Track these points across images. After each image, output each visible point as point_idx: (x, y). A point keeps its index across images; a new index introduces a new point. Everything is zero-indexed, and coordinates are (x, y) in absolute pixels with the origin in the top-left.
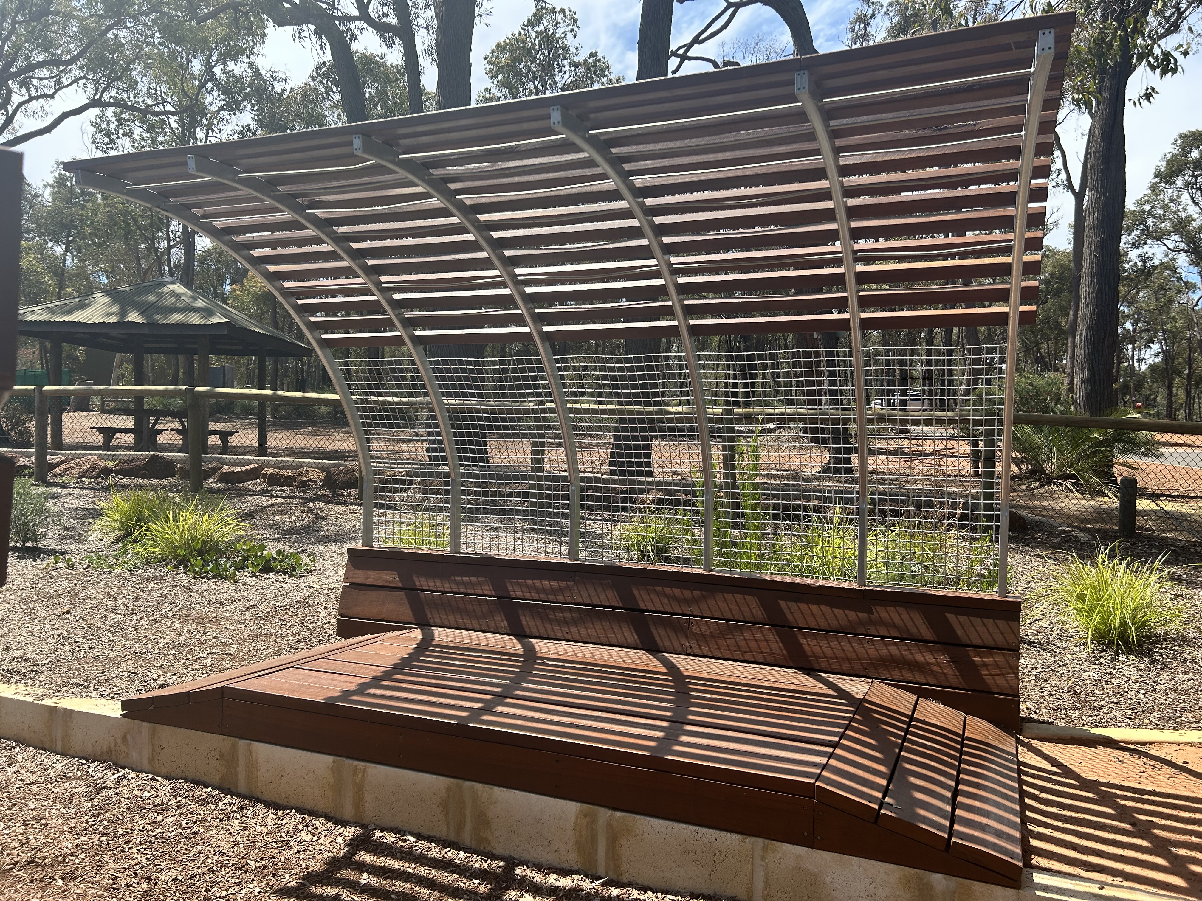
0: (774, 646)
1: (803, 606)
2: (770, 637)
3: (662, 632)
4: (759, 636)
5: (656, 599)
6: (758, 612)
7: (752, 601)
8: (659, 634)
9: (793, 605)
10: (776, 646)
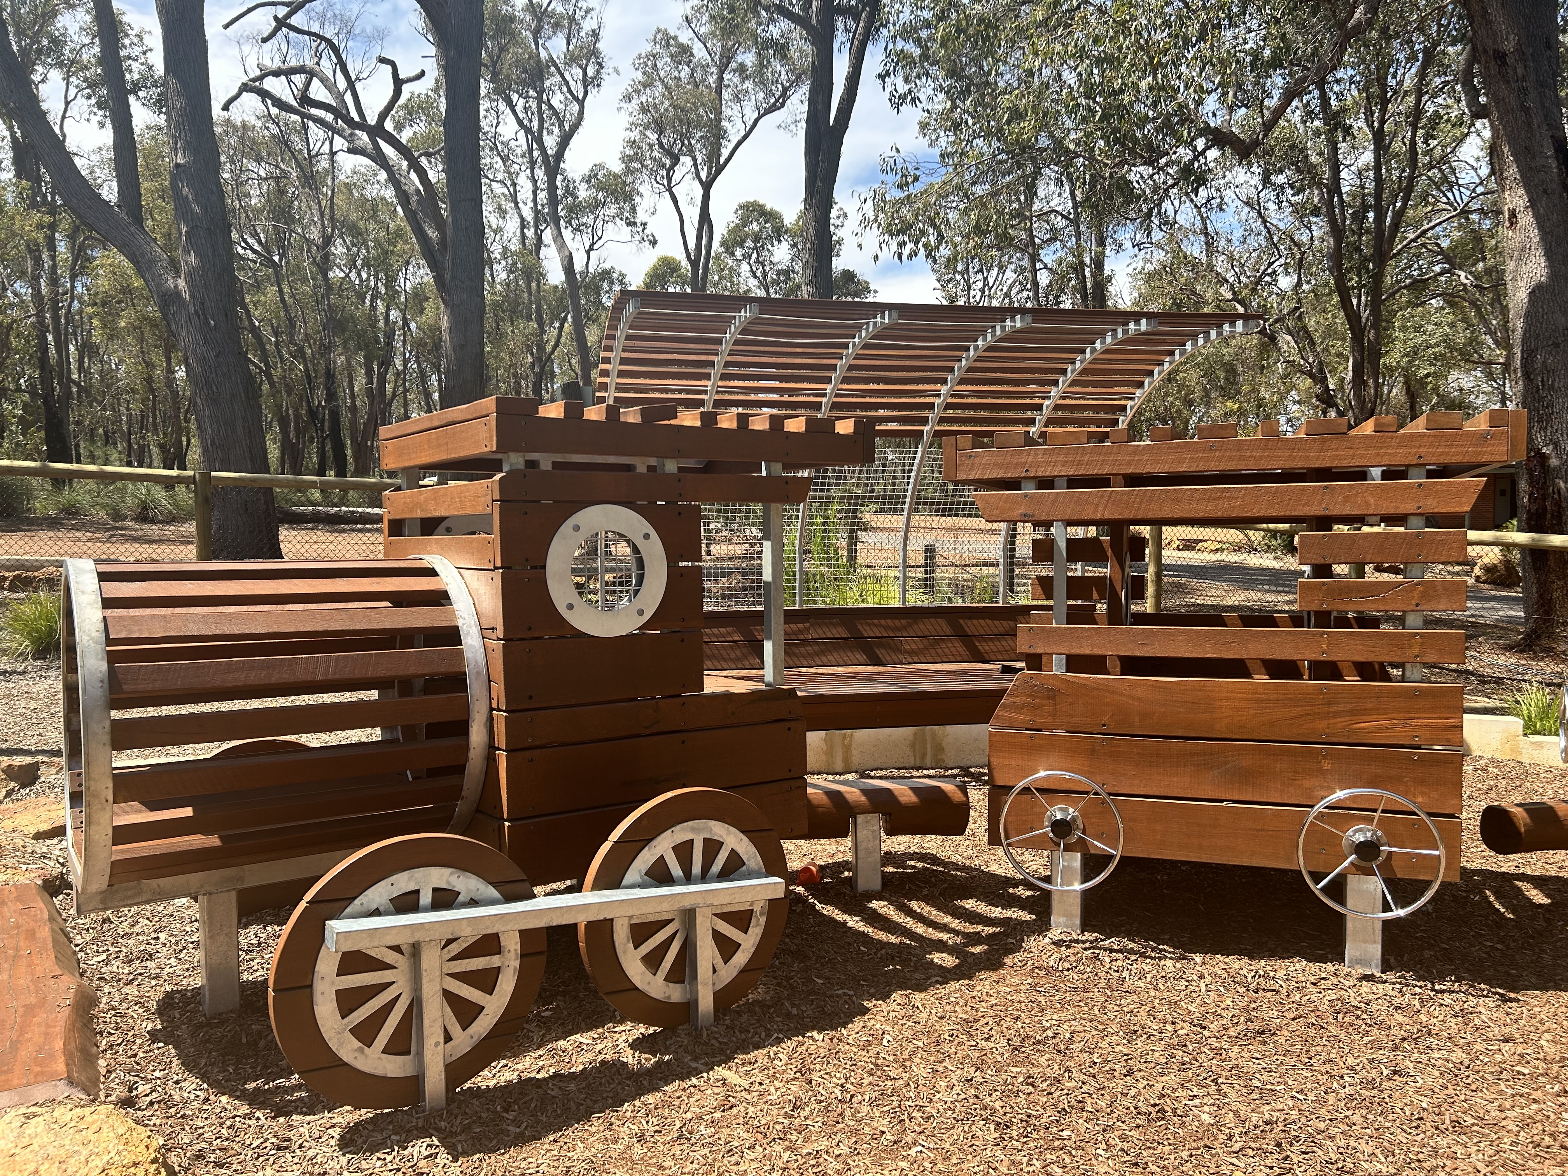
0: (960, 650)
1: (975, 621)
2: (956, 644)
3: (884, 652)
4: (950, 645)
5: (875, 629)
6: (948, 630)
7: (942, 622)
8: (881, 653)
9: (969, 622)
10: (962, 649)
